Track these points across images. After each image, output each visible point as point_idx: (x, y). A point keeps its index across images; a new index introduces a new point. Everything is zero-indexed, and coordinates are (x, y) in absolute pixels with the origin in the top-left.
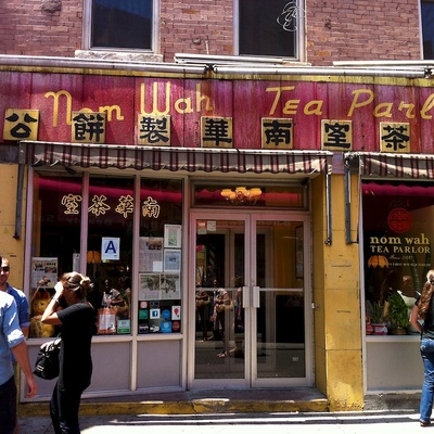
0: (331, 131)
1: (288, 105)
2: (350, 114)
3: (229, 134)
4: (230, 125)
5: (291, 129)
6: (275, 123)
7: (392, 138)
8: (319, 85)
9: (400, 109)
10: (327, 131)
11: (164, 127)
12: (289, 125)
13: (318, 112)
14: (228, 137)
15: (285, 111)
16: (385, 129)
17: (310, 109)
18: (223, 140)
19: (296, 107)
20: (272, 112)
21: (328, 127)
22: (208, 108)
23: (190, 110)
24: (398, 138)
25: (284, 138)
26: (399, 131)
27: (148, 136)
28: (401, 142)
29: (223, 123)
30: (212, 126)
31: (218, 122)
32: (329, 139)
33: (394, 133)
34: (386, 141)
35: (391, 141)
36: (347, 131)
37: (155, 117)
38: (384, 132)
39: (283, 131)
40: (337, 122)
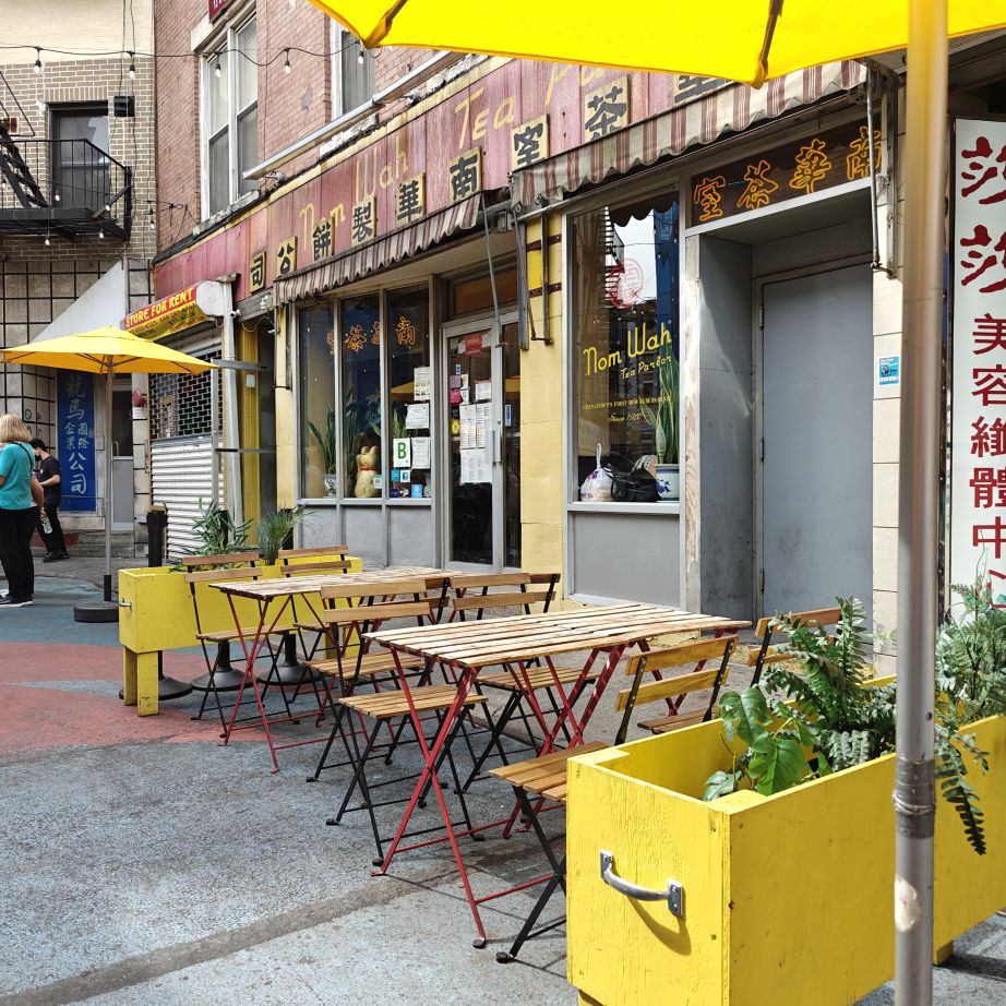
0: (521, 145)
1: (478, 125)
2: (547, 102)
3: (420, 199)
4: (420, 186)
5: (477, 165)
6: (463, 162)
7: (599, 120)
8: (511, 68)
10: (516, 149)
11: (369, 216)
12: (474, 159)
13: (510, 118)
14: (419, 205)
15: (475, 136)
16: (591, 105)
17: (499, 119)
18: (414, 212)
19: (485, 122)
20: (461, 146)
21: (518, 138)
22: (405, 168)
23: (390, 180)
24: (609, 115)
25: (470, 184)
26: (610, 101)
27: (358, 233)
28: (614, 119)
29: (415, 183)
30: (405, 195)
31: (409, 187)
32: (519, 162)
33: (605, 106)
34: (591, 130)
35: (598, 126)
36: (539, 135)
37: (364, 204)
38: (589, 113)
39: (469, 171)
40: (527, 125)
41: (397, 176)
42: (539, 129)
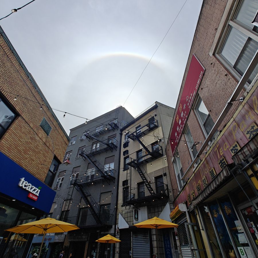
2: (235, 139)
6: (221, 161)
7: (252, 135)
10: (232, 153)
11: (206, 181)
12: (223, 159)
13: (228, 147)
14: (215, 174)
15: (221, 154)
16: (247, 133)
17: (225, 148)
19: (222, 150)
20: (219, 158)
21: (232, 150)
24: (254, 133)
26: (252, 130)
27: (205, 185)
30: (211, 174)
31: (211, 171)
37: (204, 179)
38: (248, 136)
39: (223, 163)
40: (233, 146)
41: (208, 170)
42: (236, 146)
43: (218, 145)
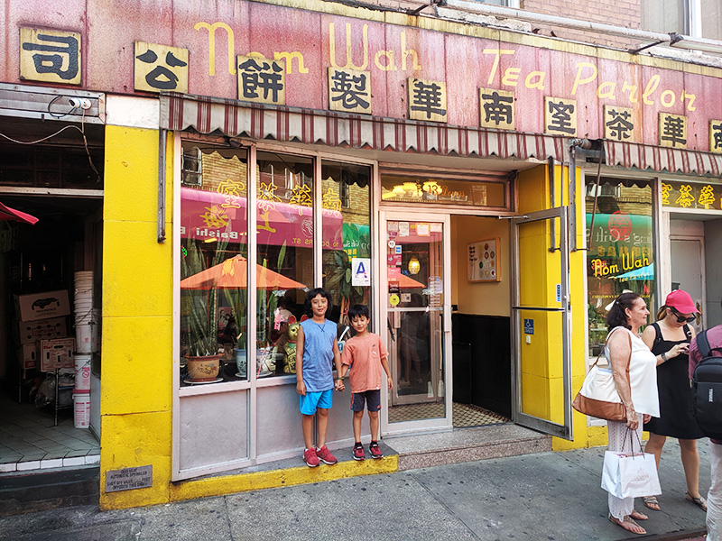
0: (555, 111)
1: (507, 74)
2: (573, 93)
3: (443, 103)
5: (512, 105)
6: (497, 97)
7: (616, 125)
8: (541, 52)
9: (624, 90)
10: (551, 110)
11: (363, 87)
12: (510, 100)
13: (541, 86)
14: (442, 108)
15: (505, 82)
17: (531, 82)
18: (435, 111)
19: (516, 77)
20: (490, 82)
21: (552, 106)
22: (415, 67)
23: (391, 67)
24: (622, 126)
25: (505, 117)
26: (623, 117)
27: (342, 97)
28: (626, 130)
29: (435, 87)
30: (422, 91)
31: (428, 87)
32: (553, 122)
33: (619, 119)
34: (611, 128)
35: (615, 128)
36: (572, 112)
37: (350, 72)
38: (609, 118)
39: (505, 107)
40: (561, 100)
41: (404, 68)
42: (571, 108)
43: (513, 52)
